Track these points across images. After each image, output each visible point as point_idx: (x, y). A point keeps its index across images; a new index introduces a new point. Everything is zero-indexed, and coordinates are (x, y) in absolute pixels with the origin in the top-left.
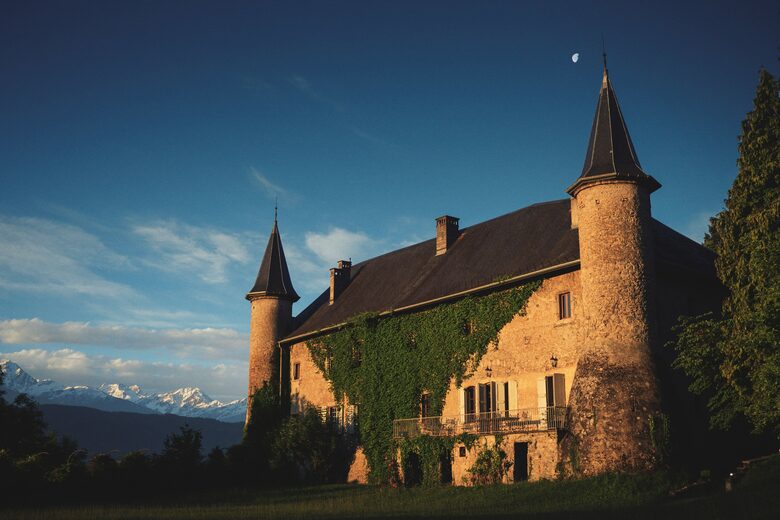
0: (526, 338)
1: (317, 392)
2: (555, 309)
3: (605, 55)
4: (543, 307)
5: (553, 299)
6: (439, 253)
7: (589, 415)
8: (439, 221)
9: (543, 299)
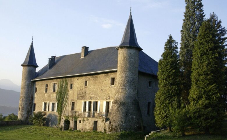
0: (102, 89)
1: (41, 97)
2: (110, 82)
3: (131, 8)
4: (107, 81)
5: (110, 79)
6: (82, 58)
7: (114, 115)
8: (83, 48)
9: (108, 79)
